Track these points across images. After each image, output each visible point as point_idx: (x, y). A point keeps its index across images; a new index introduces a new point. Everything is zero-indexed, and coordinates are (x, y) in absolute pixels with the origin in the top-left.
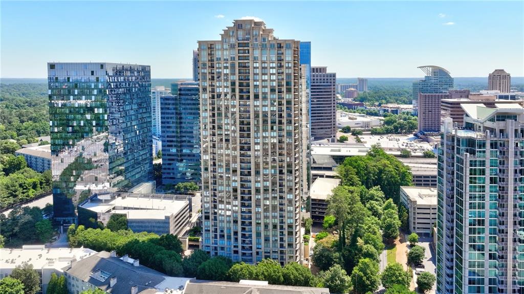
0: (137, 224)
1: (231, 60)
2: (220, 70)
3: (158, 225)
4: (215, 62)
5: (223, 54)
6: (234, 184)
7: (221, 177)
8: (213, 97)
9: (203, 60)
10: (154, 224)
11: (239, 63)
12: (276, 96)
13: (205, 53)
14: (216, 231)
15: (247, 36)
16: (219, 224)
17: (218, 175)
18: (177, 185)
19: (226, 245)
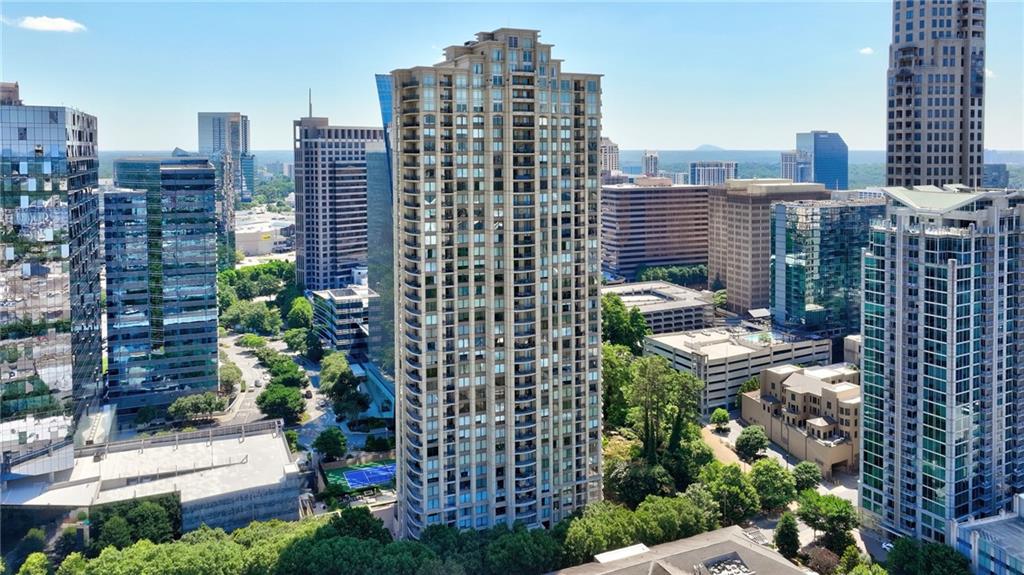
0: (211, 510)
1: (495, 110)
2: (465, 131)
3: (269, 498)
4: (455, 114)
5: (469, 97)
6: (497, 369)
7: (463, 358)
8: (447, 189)
9: (427, 109)
10: (258, 500)
11: (514, 117)
12: (571, 183)
13: (432, 94)
14: (451, 477)
15: (525, 63)
16: (460, 461)
17: (457, 354)
18: (170, 405)
19: (474, 501)
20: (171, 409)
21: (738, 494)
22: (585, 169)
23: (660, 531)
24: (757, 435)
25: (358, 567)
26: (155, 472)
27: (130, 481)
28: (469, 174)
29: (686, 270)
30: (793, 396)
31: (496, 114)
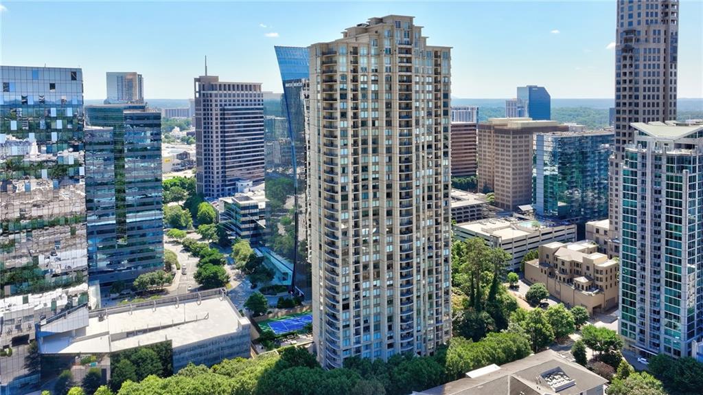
0: (192, 352)
1: (386, 72)
2: (366, 86)
3: (230, 343)
4: (359, 74)
5: (369, 62)
6: (388, 249)
7: (365, 242)
8: (355, 126)
9: (341, 70)
10: (224, 344)
11: (399, 76)
12: (431, 121)
13: (345, 60)
14: (358, 324)
15: (405, 39)
16: (363, 312)
17: (361, 239)
18: (134, 280)
19: (372, 340)
20: (136, 283)
21: (541, 329)
22: (441, 111)
23: (502, 355)
24: (542, 290)
25: (312, 388)
26: (145, 327)
27: (130, 334)
28: (370, 115)
29: (463, 180)
30: (563, 263)
31: (387, 74)
